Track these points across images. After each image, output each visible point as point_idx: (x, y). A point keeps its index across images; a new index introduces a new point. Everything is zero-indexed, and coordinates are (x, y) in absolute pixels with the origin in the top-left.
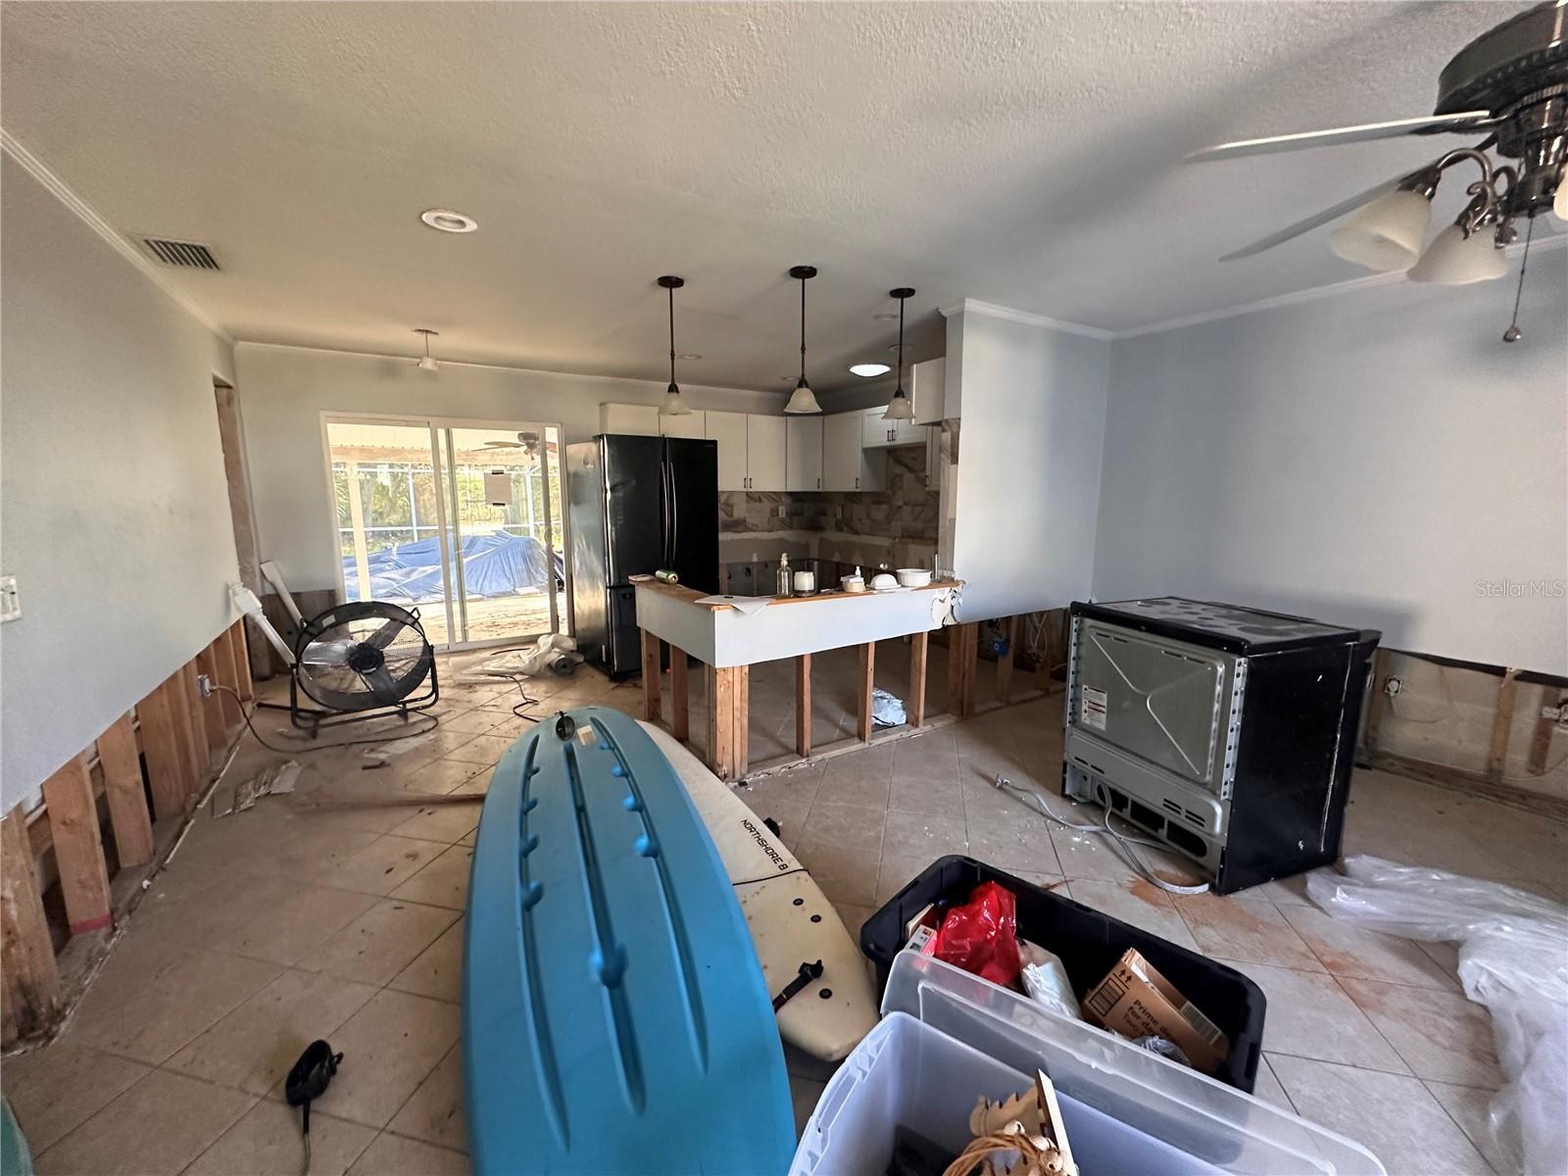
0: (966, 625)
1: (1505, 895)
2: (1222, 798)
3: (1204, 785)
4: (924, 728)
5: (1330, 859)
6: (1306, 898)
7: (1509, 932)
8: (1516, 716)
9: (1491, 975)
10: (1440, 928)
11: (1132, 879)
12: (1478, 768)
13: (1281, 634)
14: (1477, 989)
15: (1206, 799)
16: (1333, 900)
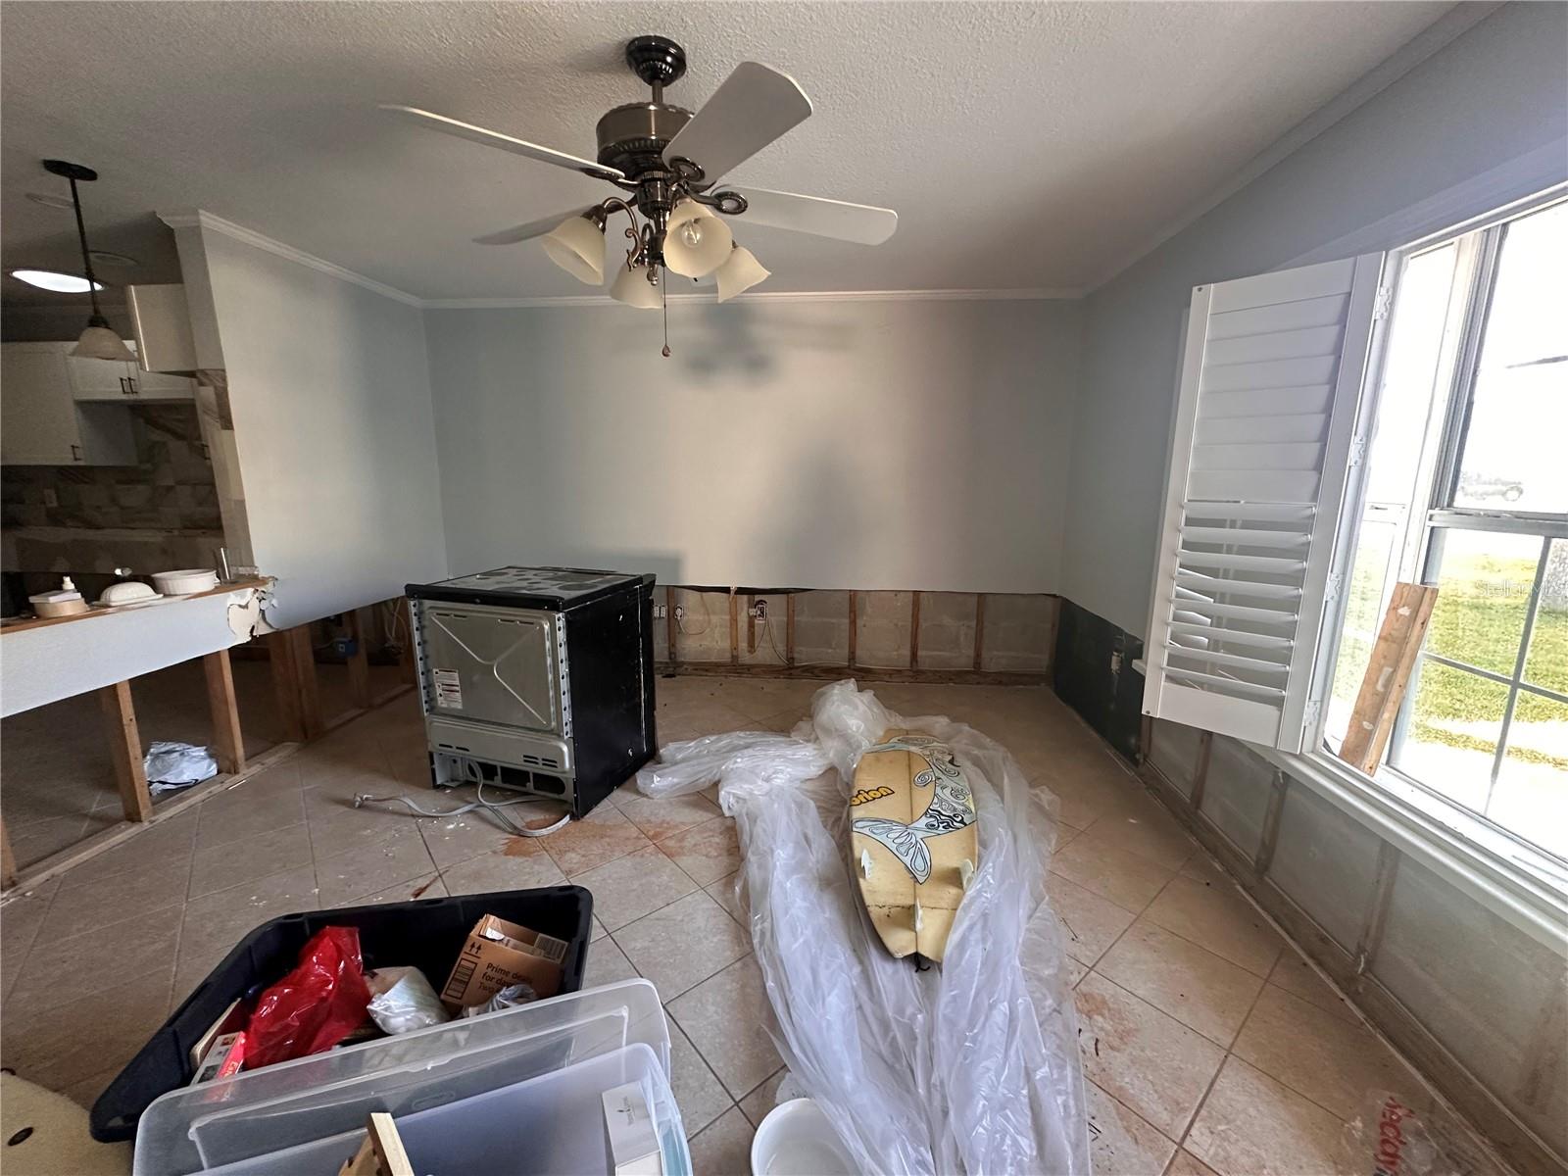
0: (290, 630)
1: (739, 737)
2: (566, 737)
3: (551, 732)
4: (247, 773)
5: (650, 756)
6: (638, 792)
7: (740, 762)
8: (739, 618)
9: (734, 794)
10: (710, 777)
11: (507, 841)
12: (727, 658)
13: (592, 587)
14: (729, 807)
15: (554, 743)
16: (653, 785)
